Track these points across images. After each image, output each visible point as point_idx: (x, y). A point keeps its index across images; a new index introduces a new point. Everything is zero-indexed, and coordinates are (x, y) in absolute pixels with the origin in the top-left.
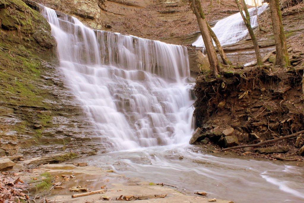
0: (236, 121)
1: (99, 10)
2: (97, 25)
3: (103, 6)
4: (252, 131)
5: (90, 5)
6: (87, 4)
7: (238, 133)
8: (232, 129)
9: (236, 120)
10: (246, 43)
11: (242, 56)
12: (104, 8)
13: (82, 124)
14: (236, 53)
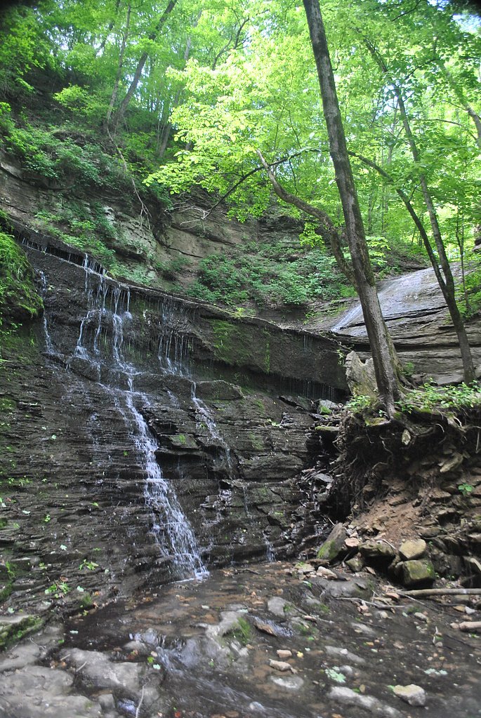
0: (430, 523)
1: (154, 244)
2: (148, 272)
3: (163, 238)
4: (470, 553)
5: (138, 232)
6: (133, 230)
7: (436, 551)
8: (422, 543)
9: (431, 520)
10: (437, 334)
11: (431, 360)
12: (164, 240)
13: (70, 511)
14: (419, 353)
